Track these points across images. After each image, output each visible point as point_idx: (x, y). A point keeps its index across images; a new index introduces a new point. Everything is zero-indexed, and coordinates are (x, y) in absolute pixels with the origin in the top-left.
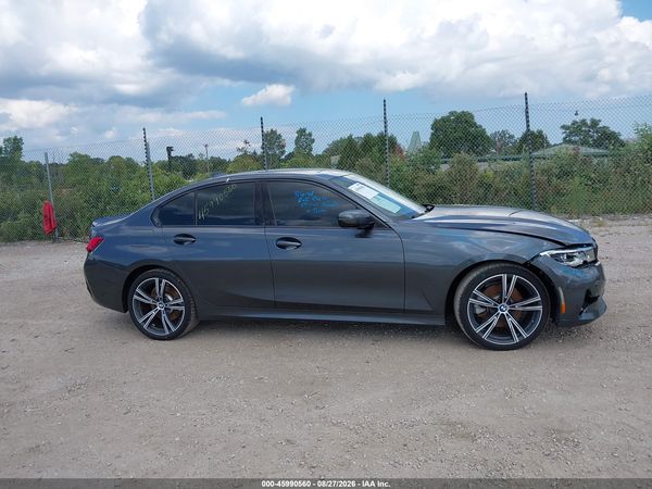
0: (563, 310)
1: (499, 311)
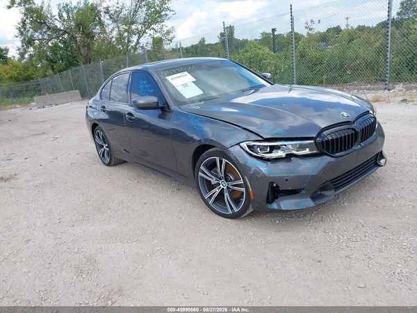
0: (252, 198)
1: (221, 186)
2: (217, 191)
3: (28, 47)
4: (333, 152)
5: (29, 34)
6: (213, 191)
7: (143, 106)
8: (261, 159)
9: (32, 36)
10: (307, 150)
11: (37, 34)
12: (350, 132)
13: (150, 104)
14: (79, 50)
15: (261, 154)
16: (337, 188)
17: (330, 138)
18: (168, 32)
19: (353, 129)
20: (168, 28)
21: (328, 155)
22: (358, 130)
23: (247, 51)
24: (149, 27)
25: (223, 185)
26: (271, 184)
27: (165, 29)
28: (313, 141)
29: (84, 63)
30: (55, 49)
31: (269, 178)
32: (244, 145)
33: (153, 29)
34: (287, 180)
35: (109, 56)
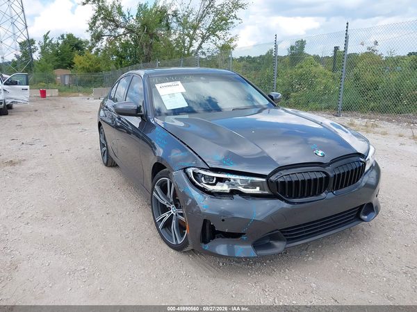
0: (188, 230)
1: (171, 211)
2: (167, 215)
3: (97, 42)
4: (290, 197)
5: (99, 30)
6: (163, 215)
7: (120, 112)
8: (203, 190)
9: (101, 31)
10: (258, 189)
11: (106, 31)
12: (319, 176)
13: (126, 110)
14: (142, 49)
15: (204, 185)
16: (290, 240)
17: (288, 179)
18: (232, 40)
19: (324, 172)
20: (231, 36)
21: (282, 199)
22: (331, 175)
23: (302, 67)
24: (214, 33)
25: (173, 211)
26: (205, 221)
27: (229, 37)
28: (264, 180)
29: (143, 62)
30: (125, 46)
31: (204, 214)
32: (190, 171)
33: (217, 35)
34: (223, 220)
35: (166, 57)
